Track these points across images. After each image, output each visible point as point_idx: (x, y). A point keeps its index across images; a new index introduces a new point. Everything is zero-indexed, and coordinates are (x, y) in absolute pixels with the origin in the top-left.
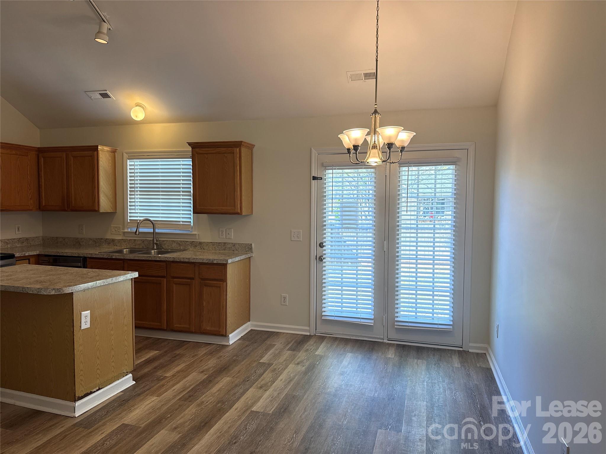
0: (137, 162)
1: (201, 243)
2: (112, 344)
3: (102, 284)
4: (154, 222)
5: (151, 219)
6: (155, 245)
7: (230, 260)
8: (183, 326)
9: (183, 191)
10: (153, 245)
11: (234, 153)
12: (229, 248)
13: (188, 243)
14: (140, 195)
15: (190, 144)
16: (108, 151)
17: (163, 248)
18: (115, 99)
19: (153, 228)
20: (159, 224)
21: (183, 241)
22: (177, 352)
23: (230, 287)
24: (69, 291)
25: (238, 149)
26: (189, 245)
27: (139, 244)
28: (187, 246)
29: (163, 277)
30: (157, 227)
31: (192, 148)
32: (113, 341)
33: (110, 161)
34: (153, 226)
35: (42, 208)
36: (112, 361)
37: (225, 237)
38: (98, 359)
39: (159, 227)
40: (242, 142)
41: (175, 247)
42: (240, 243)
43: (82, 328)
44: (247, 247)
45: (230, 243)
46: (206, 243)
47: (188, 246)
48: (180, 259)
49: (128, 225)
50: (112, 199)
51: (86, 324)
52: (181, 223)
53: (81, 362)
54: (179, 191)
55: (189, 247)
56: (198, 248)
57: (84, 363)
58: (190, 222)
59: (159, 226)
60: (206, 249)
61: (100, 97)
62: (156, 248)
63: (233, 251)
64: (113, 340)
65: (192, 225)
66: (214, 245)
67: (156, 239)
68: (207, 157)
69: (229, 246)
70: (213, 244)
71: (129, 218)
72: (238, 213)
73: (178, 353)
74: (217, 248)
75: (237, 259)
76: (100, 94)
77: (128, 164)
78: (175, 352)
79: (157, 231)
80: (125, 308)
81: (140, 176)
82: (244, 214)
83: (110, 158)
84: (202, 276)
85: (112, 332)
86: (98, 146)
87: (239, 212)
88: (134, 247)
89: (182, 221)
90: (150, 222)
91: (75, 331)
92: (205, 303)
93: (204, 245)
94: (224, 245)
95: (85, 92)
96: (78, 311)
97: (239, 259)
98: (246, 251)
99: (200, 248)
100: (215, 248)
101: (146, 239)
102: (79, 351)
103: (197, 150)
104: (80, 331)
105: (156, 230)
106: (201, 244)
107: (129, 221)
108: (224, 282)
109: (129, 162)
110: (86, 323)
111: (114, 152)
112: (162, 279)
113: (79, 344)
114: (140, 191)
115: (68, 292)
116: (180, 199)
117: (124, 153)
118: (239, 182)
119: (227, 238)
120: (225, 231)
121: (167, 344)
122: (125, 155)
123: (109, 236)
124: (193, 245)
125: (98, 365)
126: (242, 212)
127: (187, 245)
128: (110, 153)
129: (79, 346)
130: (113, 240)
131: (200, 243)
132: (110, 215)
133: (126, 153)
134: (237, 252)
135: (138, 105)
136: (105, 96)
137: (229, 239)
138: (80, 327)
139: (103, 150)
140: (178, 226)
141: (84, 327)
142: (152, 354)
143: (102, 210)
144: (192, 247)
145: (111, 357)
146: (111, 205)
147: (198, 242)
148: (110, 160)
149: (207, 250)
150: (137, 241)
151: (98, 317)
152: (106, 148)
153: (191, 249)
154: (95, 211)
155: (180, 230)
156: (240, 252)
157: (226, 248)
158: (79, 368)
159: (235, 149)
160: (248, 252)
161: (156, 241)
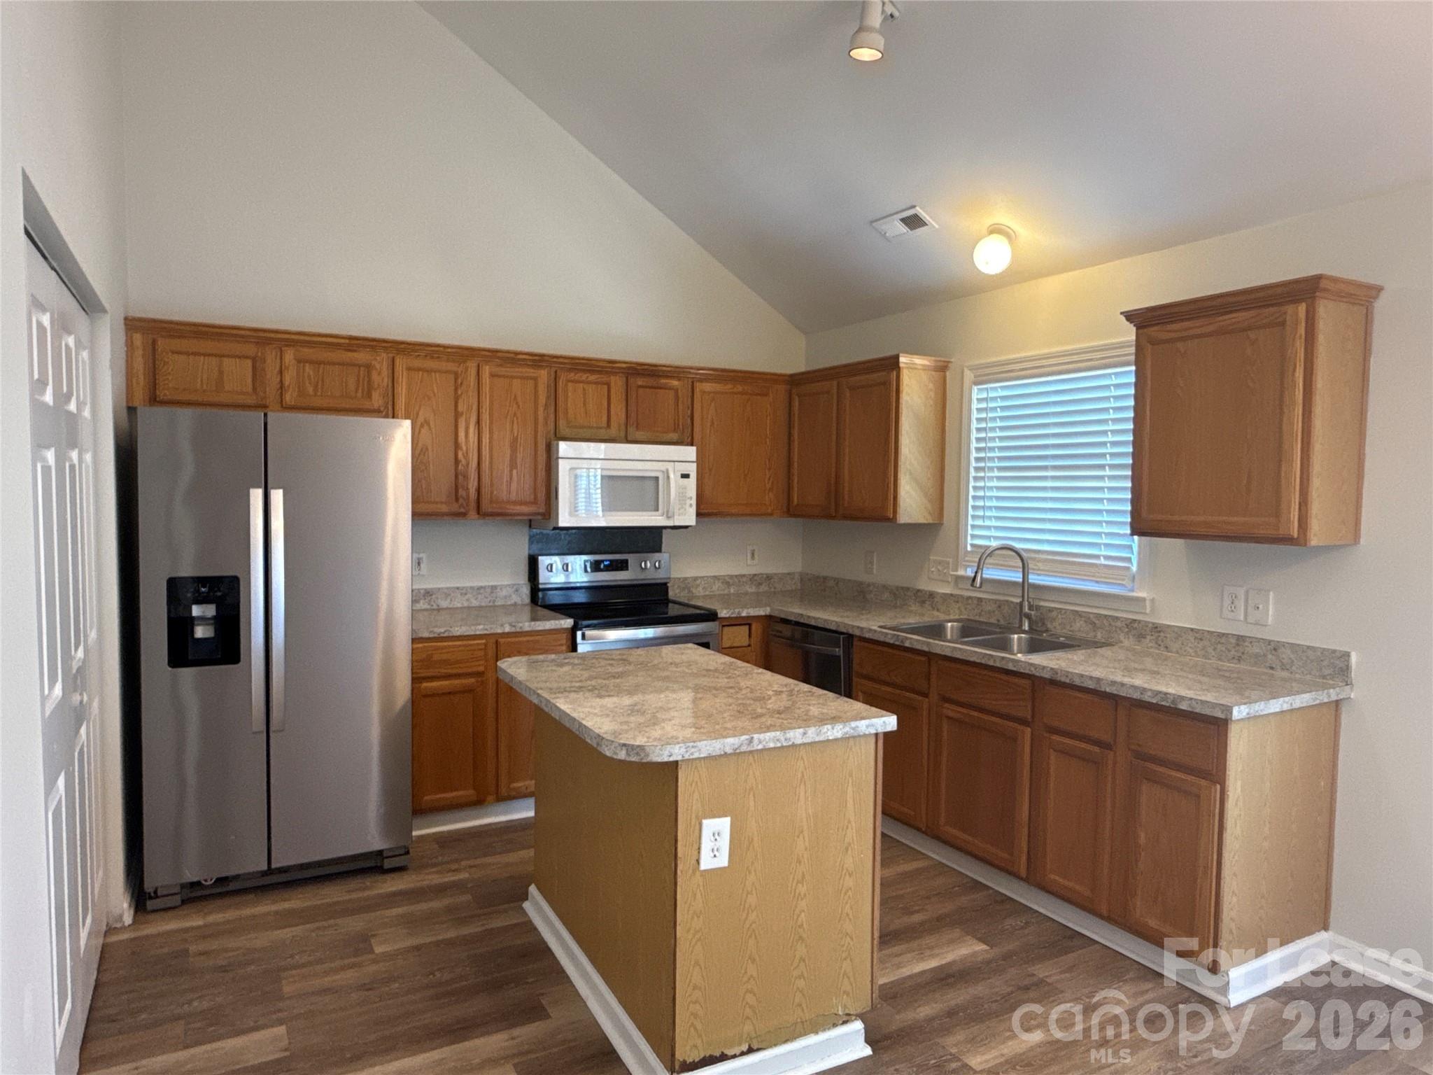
0: (997, 390)
1: (1159, 629)
2: (799, 923)
3: (772, 745)
4: (1024, 555)
5: (1018, 545)
6: (1024, 618)
7: (1243, 707)
8: (1071, 884)
9: (1112, 467)
10: (1021, 621)
11: (1283, 324)
12: (1257, 656)
13: (1119, 624)
14: (999, 478)
15: (1130, 316)
16: (925, 368)
17: (1047, 631)
18: (937, 226)
19: (1021, 570)
20: (1039, 561)
21: (1106, 616)
22: (1042, 971)
23: (1240, 804)
24: (662, 755)
25: (1302, 308)
26: (1120, 629)
27: (989, 612)
28: (1116, 631)
29: (1023, 722)
30: (1034, 569)
31: (1139, 328)
32: (803, 914)
33: (932, 394)
34: (1020, 564)
35: (791, 510)
36: (795, 973)
37: (1242, 618)
38: (753, 963)
39: (1039, 570)
40: (1318, 278)
41: (1079, 631)
42: (1299, 645)
43: (703, 866)
44: (1325, 663)
45: (1259, 640)
46: (1176, 629)
47: (1119, 632)
48: (1070, 676)
49: (967, 559)
50: (931, 490)
51: (715, 856)
52: (1103, 561)
53: (697, 963)
54: (1102, 467)
55: (1122, 637)
56: (1150, 641)
57: (705, 968)
58: (1129, 560)
59: (1040, 565)
60: (1174, 650)
61: (903, 228)
62: (1027, 628)
63: (1272, 668)
64: (804, 911)
65: (1134, 568)
66: (1201, 639)
67: (1029, 603)
68: (1183, 351)
69: (1256, 650)
70: (1198, 635)
71: (969, 541)
72: (1288, 540)
73: (1041, 976)
74: (1210, 650)
75: (1275, 706)
76: (903, 220)
77: (975, 396)
78: (1031, 969)
79: (1033, 579)
80: (849, 822)
81: (1002, 428)
82: (1314, 542)
83: (931, 386)
84: (1139, 745)
85: (802, 889)
86: (897, 357)
87: (1296, 536)
88: (977, 618)
89: (1107, 558)
90: (1014, 554)
91: (682, 872)
92: (1142, 835)
93: (1168, 636)
94: (1238, 645)
95: (872, 222)
96: (694, 816)
97: (1286, 707)
98: (1324, 677)
99: (1156, 643)
100: (1204, 648)
101: (1007, 601)
102: (692, 932)
103: (1153, 332)
104: (698, 873)
105: (1030, 577)
106: (1160, 632)
107: (969, 548)
108: (1215, 783)
109: (976, 393)
110: (716, 853)
111: (942, 368)
112: (1020, 727)
113: (691, 912)
114: (1000, 469)
115: (659, 760)
116: (1101, 489)
117: (966, 370)
118: (1298, 426)
119: (1249, 620)
120: (1243, 597)
121: (1022, 928)
122: (969, 376)
123: (924, 585)
124: (1134, 632)
125: (749, 979)
126: (1305, 535)
127: (1114, 628)
128: (933, 373)
129: (693, 918)
130: (932, 595)
131: (1156, 627)
132: (926, 532)
133: (970, 370)
134: (1285, 674)
135: (995, 230)
136: (914, 222)
137: (1256, 624)
138: (698, 862)
139: (912, 367)
140: (1092, 570)
141: (707, 863)
142: (966, 949)
143: (903, 518)
144: (1129, 638)
145: (797, 961)
146: (929, 506)
147: (1149, 622)
148: (931, 390)
149: (1178, 653)
150: (983, 603)
151: (756, 839)
152: (919, 361)
153: (1126, 643)
154: (887, 519)
155: (1097, 582)
156: (1297, 676)
157: (1243, 653)
158: (690, 980)
159: (1290, 309)
160: (1331, 682)
161: (1030, 609)
